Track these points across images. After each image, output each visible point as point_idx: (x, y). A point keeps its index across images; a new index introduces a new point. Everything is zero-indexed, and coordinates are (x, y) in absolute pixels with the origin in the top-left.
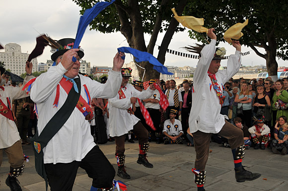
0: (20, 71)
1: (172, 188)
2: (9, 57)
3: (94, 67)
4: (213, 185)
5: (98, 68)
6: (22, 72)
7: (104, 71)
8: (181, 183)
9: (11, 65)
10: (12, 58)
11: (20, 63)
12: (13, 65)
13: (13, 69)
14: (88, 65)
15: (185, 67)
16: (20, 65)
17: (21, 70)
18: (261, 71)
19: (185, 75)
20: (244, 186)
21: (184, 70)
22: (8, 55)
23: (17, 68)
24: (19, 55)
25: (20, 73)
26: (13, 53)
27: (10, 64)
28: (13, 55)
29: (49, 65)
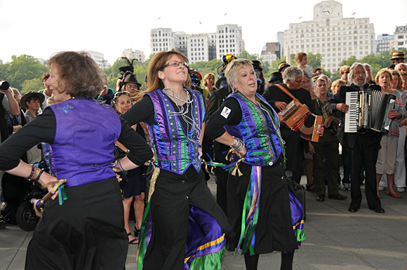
0: (339, 55)
2: (320, 30)
6: (342, 57)
9: (323, 45)
10: (326, 30)
11: (339, 39)
12: (326, 45)
16: (339, 44)
17: (342, 53)
22: (317, 25)
23: (334, 50)
24: (339, 24)
25: (339, 59)
26: (328, 20)
27: (321, 43)
28: (328, 25)
29: (401, 37)
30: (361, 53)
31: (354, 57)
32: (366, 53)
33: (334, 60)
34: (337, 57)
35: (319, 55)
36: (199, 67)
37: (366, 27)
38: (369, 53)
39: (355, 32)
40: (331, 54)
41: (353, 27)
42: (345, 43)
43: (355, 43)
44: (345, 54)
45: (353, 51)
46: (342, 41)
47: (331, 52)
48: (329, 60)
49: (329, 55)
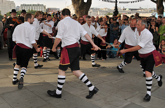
0: (6, 11)
1: (93, 81)
3: (48, 8)
4: (118, 81)
5: (50, 9)
6: (7, 12)
7: (54, 11)
8: (99, 79)
13: (2, 10)
14: (45, 7)
15: (104, 8)
18: (153, 11)
19: (105, 13)
20: (137, 82)
21: (104, 10)
23: (4, 9)
24: (5, 2)
25: (6, 12)
28: (2, 2)
29: (22, 7)
33: (4, 12)
34: (5, 12)
37: (13, 4)
39: (10, 5)
41: (9, 3)
42: (7, 8)
43: (10, 8)
44: (7, 11)
46: (6, 7)
47: (4, 10)
48: (3, 12)
49: (3, 11)
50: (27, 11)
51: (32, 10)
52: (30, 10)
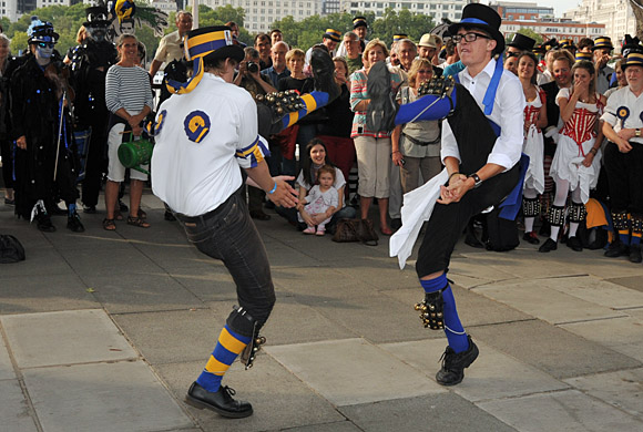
30: (301, 12)
31: (292, 17)
32: (309, 13)
33: (263, 19)
34: (266, 15)
35: (240, 10)
36: (55, 14)
38: (313, 14)
40: (259, 10)
44: (278, 12)
45: (290, 9)
47: (259, 7)
48: (255, 19)
49: (255, 11)
50: (380, 14)
51: (408, 14)
52: (397, 10)
